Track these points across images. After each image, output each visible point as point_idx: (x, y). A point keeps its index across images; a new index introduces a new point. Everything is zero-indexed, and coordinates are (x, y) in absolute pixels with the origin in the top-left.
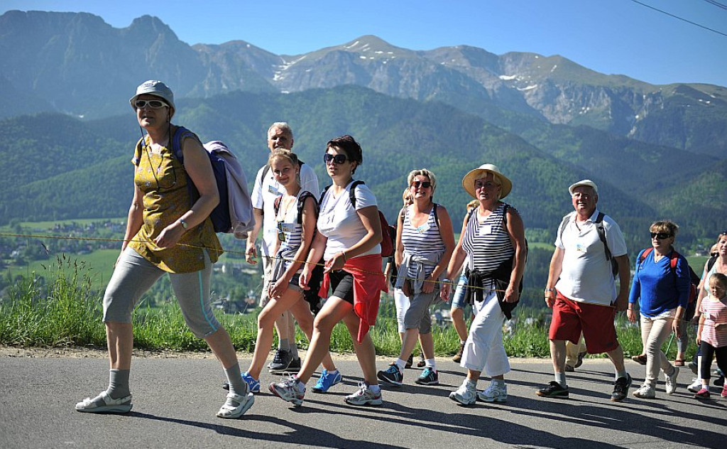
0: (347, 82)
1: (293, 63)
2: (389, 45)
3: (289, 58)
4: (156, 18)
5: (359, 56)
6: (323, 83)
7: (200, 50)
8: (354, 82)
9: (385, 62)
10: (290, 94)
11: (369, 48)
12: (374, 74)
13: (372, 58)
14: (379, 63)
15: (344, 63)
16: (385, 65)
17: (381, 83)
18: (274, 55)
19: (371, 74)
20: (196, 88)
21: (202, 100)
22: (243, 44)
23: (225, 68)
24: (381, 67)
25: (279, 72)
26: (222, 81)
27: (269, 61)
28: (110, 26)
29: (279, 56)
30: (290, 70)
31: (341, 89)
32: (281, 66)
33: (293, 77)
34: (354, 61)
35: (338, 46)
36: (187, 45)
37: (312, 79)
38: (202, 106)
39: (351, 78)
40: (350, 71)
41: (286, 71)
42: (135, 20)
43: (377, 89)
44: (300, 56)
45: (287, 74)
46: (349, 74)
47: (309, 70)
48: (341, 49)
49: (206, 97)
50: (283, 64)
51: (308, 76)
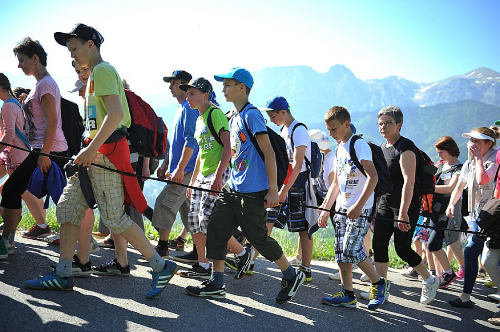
0: (466, 98)
1: (428, 88)
2: (497, 73)
3: (425, 85)
4: (343, 66)
5: (475, 81)
6: (448, 99)
7: (369, 83)
8: (470, 98)
9: (493, 85)
10: (426, 108)
11: (482, 76)
12: (485, 92)
13: (484, 82)
14: (489, 84)
15: (464, 86)
16: (494, 86)
17: (490, 98)
18: (416, 83)
19: (483, 93)
20: (365, 106)
21: (369, 113)
22: (396, 78)
23: (383, 93)
24: (491, 88)
25: (419, 94)
26: (382, 101)
27: (412, 87)
28: (316, 72)
29: (419, 84)
30: (426, 92)
31: (461, 103)
32: (419, 90)
33: (428, 97)
34: (471, 85)
35: (460, 76)
36: (361, 80)
37: (441, 97)
38: (368, 116)
39: (468, 95)
40: (468, 91)
41: (423, 93)
42: (331, 68)
43: (487, 102)
44: (434, 83)
45: (424, 95)
46: (467, 93)
47: (438, 92)
48: (461, 77)
49: (371, 110)
50: (421, 88)
51: (438, 95)
